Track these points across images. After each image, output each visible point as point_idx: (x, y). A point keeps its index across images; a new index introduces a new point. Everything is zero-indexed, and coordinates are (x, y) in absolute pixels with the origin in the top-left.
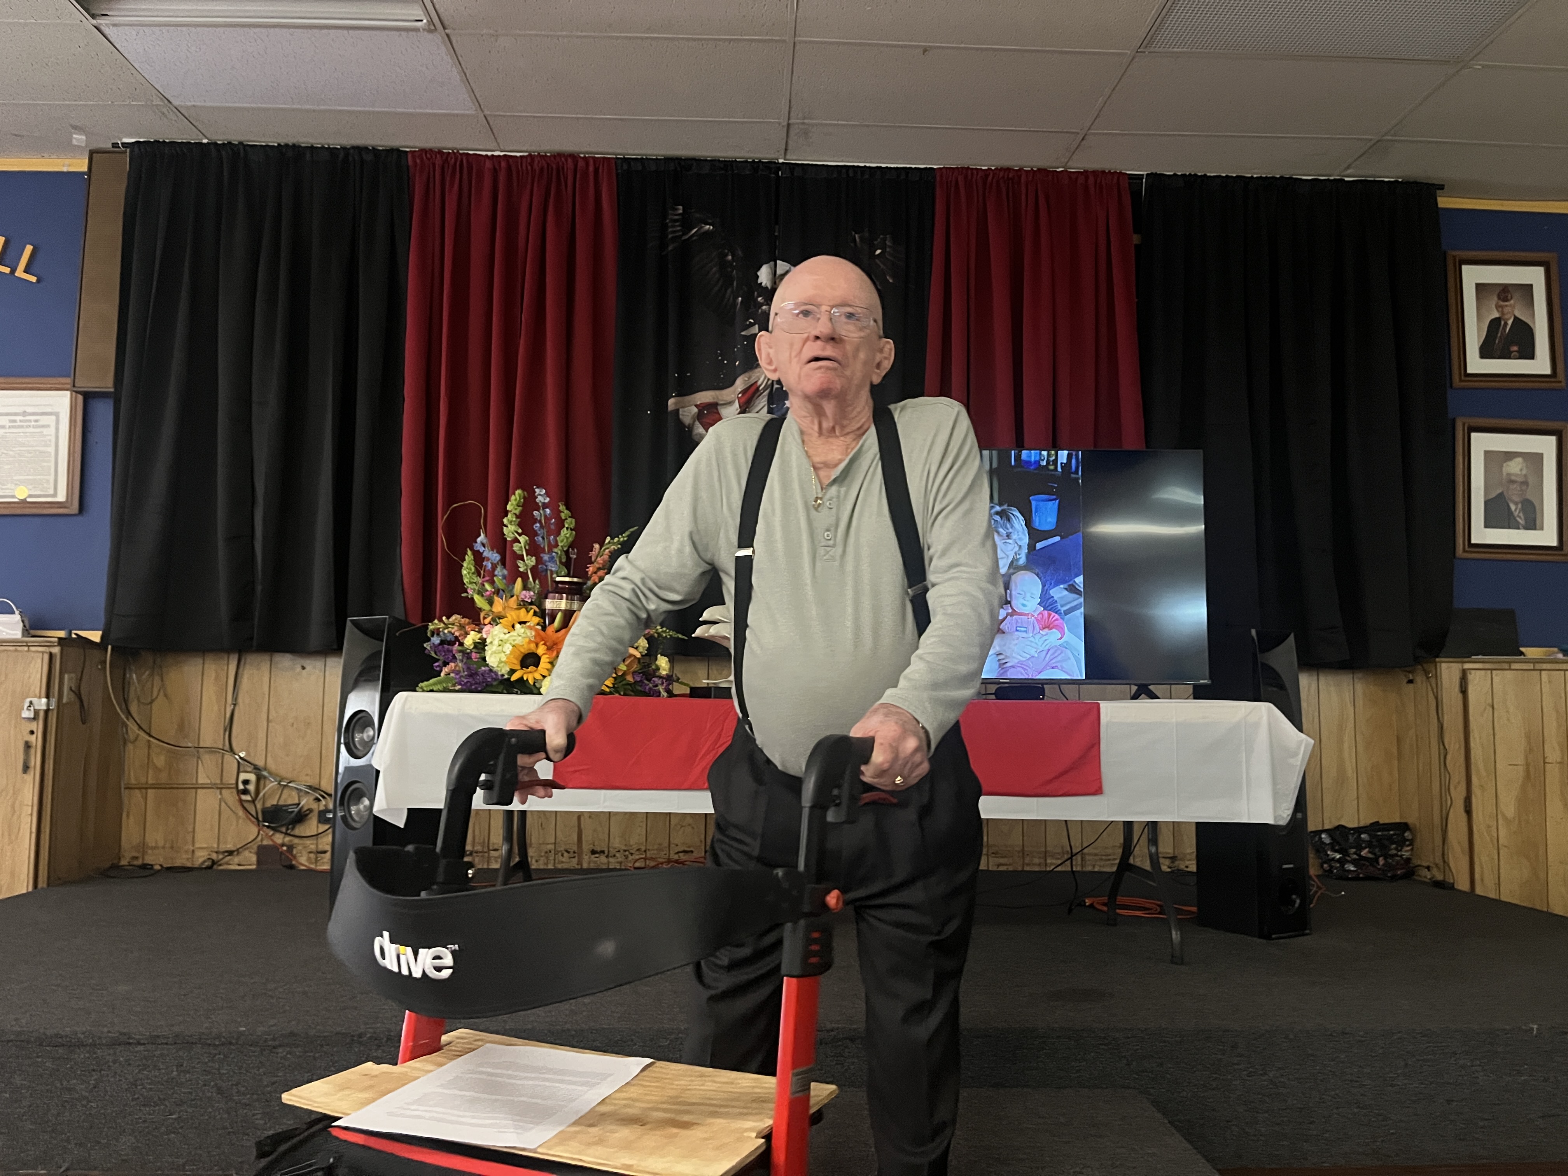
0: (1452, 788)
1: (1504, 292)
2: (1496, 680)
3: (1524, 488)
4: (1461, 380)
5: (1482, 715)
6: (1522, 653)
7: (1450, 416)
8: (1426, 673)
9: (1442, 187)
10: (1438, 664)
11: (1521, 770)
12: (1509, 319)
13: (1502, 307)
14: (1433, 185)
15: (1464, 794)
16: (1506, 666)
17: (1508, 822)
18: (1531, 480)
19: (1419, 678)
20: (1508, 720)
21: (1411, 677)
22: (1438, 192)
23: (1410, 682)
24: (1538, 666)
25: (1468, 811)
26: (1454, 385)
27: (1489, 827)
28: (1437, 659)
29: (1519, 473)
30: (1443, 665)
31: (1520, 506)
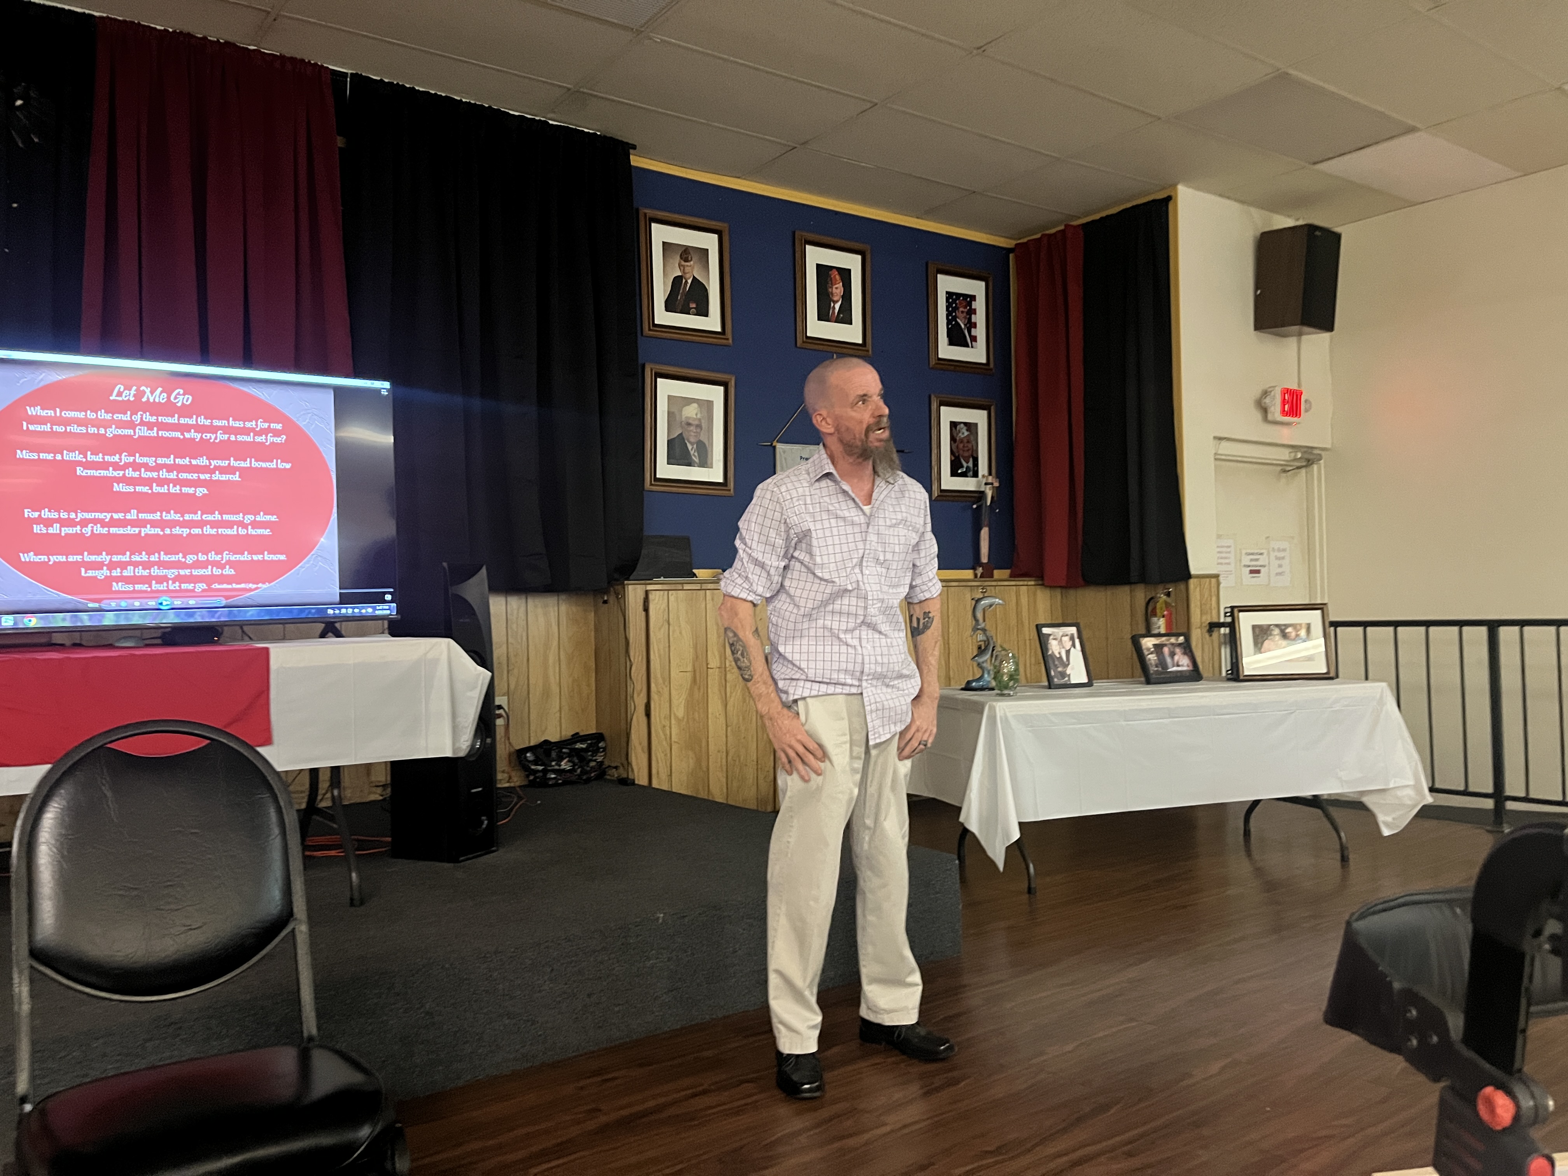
0: (635, 695)
1: (686, 253)
2: (672, 598)
3: (698, 430)
4: (650, 330)
5: (660, 629)
6: (694, 575)
7: (640, 361)
8: (617, 594)
9: (634, 147)
10: (626, 586)
11: (689, 676)
12: (689, 278)
13: (684, 266)
14: (627, 143)
15: (645, 701)
16: (680, 587)
17: (679, 721)
18: (704, 425)
19: (612, 599)
20: (681, 633)
21: (606, 598)
22: (631, 151)
23: (605, 602)
24: (704, 586)
25: (648, 714)
26: (644, 334)
27: (664, 726)
28: (626, 582)
29: (695, 417)
30: (630, 587)
31: (695, 446)
